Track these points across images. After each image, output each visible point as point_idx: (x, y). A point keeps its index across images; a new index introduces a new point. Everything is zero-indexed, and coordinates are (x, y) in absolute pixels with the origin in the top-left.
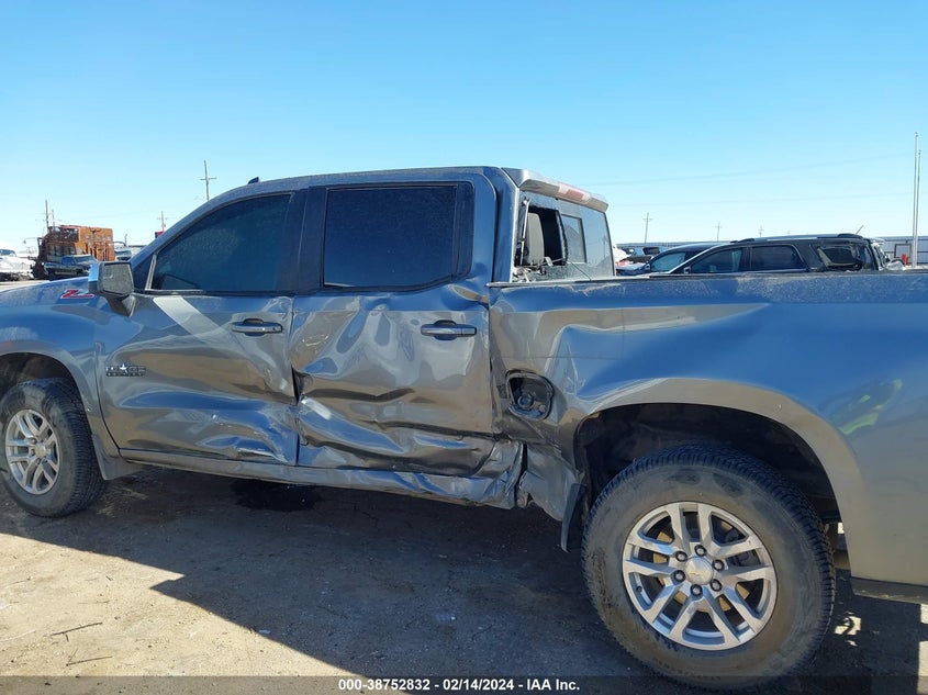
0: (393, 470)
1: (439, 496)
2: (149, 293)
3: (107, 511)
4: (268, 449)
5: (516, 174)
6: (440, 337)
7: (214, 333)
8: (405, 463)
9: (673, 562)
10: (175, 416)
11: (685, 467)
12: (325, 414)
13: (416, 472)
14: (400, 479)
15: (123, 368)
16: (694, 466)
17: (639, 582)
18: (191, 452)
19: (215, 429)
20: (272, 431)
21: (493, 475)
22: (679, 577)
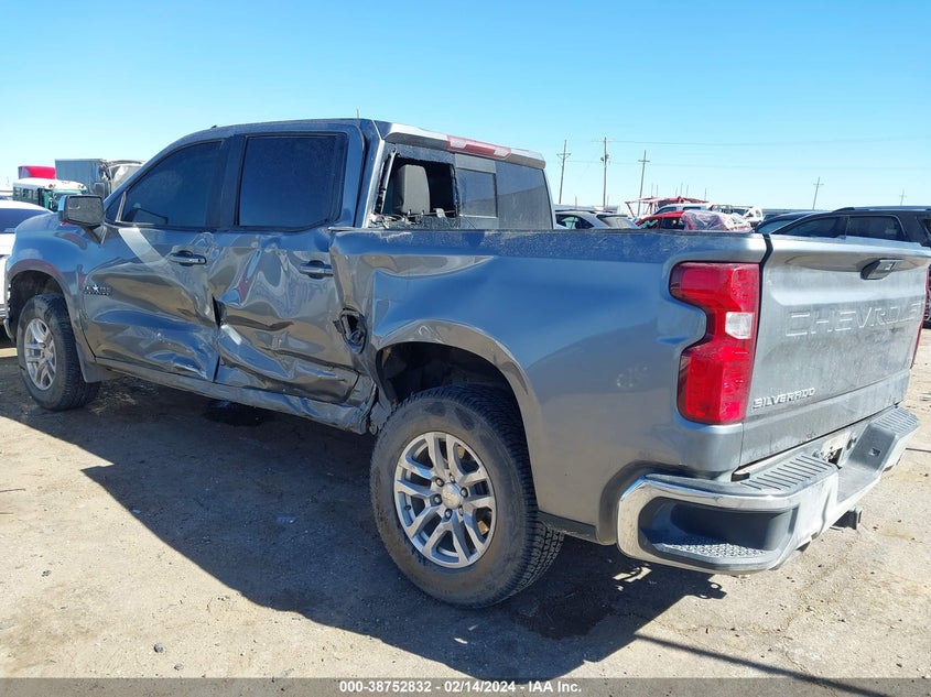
0: (283, 393)
1: (315, 417)
2: (117, 224)
3: (98, 410)
4: (195, 367)
5: (385, 126)
6: (313, 276)
7: (160, 263)
8: (291, 388)
9: (434, 486)
10: (131, 331)
11: (439, 400)
12: (237, 340)
13: (301, 397)
14: (288, 402)
15: (96, 288)
16: (444, 401)
17: (409, 502)
18: (142, 364)
19: (159, 346)
20: (201, 351)
21: (356, 404)
22: (437, 500)
